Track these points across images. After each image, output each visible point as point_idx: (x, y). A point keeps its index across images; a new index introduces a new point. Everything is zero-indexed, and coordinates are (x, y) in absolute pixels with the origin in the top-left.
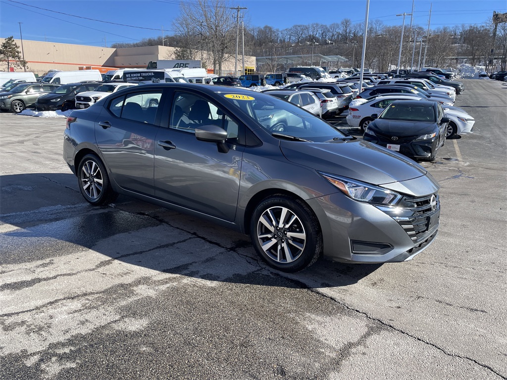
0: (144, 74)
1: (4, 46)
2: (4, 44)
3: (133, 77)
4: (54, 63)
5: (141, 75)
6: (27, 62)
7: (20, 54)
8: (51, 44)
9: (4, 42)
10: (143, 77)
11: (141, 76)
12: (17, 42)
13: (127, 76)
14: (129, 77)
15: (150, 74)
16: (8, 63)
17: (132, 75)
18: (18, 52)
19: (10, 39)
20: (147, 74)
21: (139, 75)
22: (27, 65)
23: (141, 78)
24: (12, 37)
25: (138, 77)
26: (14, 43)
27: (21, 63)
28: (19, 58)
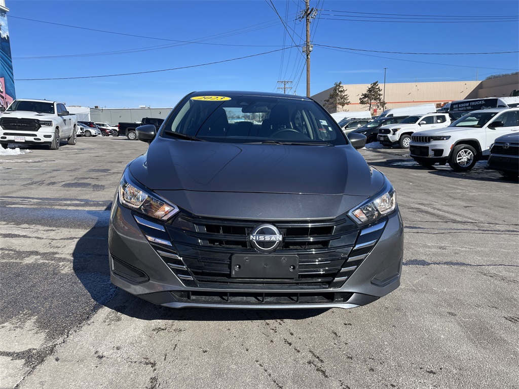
0: (473, 103)
1: (370, 90)
2: (369, 89)
3: (460, 107)
4: (413, 102)
5: (470, 104)
6: (386, 103)
7: (381, 97)
8: (414, 84)
9: (370, 87)
10: (472, 106)
11: (469, 106)
12: (381, 86)
13: (454, 106)
14: (456, 108)
15: (480, 102)
16: (371, 105)
17: (460, 105)
18: (380, 95)
19: (375, 84)
20: (477, 103)
21: (468, 104)
22: (386, 105)
23: (470, 108)
24: (377, 82)
25: (466, 106)
26: (377, 87)
27: (381, 105)
28: (380, 100)
